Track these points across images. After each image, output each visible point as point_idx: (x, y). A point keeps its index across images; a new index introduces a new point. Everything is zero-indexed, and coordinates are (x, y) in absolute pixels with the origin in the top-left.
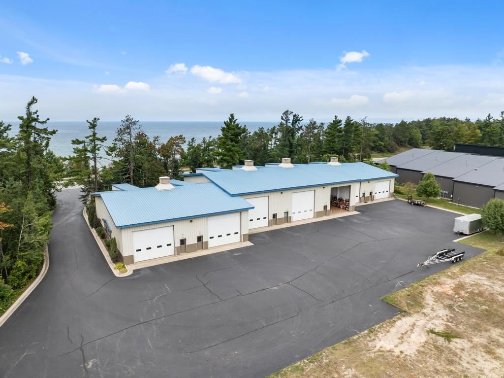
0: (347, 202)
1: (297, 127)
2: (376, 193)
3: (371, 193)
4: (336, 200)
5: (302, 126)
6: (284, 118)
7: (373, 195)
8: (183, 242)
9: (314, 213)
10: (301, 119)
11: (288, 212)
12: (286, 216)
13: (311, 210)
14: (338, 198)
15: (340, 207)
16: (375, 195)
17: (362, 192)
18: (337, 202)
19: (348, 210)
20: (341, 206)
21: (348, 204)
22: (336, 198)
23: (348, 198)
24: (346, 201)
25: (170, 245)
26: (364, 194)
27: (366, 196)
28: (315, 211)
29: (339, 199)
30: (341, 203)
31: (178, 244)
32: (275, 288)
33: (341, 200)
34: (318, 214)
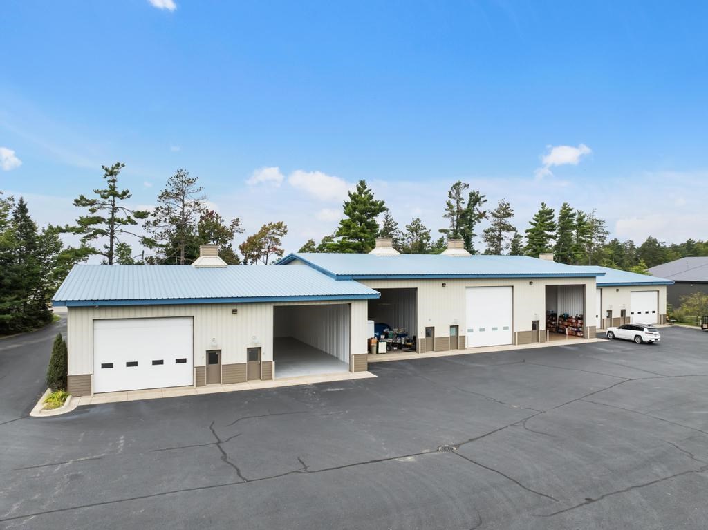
0: (580, 321)
1: (476, 212)
2: (632, 313)
3: (623, 312)
4: (555, 320)
5: (485, 212)
6: (453, 194)
7: (627, 316)
8: (213, 357)
9: (514, 334)
10: (482, 199)
11: (458, 326)
12: (454, 334)
13: (506, 328)
14: (559, 315)
15: (564, 333)
16: (631, 316)
17: (605, 309)
18: (557, 324)
19: (582, 337)
20: (566, 329)
21: (582, 324)
22: (555, 315)
23: (580, 313)
24: (577, 319)
25: (184, 361)
26: (610, 312)
27: (614, 316)
28: (516, 330)
29: (561, 317)
30: (566, 323)
31: (202, 361)
32: (409, 459)
33: (565, 318)
34: (521, 337)
